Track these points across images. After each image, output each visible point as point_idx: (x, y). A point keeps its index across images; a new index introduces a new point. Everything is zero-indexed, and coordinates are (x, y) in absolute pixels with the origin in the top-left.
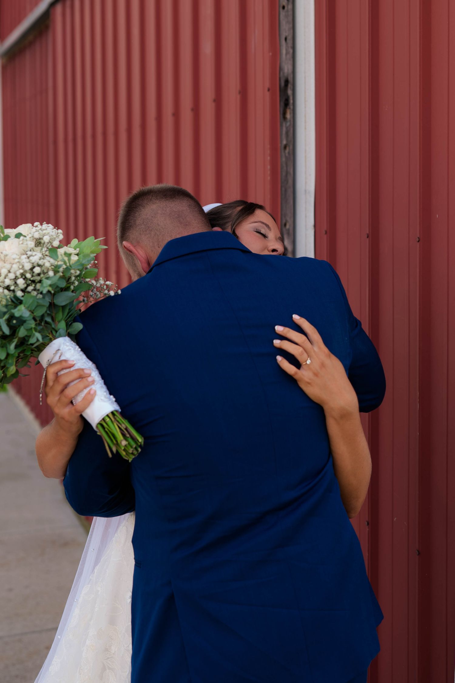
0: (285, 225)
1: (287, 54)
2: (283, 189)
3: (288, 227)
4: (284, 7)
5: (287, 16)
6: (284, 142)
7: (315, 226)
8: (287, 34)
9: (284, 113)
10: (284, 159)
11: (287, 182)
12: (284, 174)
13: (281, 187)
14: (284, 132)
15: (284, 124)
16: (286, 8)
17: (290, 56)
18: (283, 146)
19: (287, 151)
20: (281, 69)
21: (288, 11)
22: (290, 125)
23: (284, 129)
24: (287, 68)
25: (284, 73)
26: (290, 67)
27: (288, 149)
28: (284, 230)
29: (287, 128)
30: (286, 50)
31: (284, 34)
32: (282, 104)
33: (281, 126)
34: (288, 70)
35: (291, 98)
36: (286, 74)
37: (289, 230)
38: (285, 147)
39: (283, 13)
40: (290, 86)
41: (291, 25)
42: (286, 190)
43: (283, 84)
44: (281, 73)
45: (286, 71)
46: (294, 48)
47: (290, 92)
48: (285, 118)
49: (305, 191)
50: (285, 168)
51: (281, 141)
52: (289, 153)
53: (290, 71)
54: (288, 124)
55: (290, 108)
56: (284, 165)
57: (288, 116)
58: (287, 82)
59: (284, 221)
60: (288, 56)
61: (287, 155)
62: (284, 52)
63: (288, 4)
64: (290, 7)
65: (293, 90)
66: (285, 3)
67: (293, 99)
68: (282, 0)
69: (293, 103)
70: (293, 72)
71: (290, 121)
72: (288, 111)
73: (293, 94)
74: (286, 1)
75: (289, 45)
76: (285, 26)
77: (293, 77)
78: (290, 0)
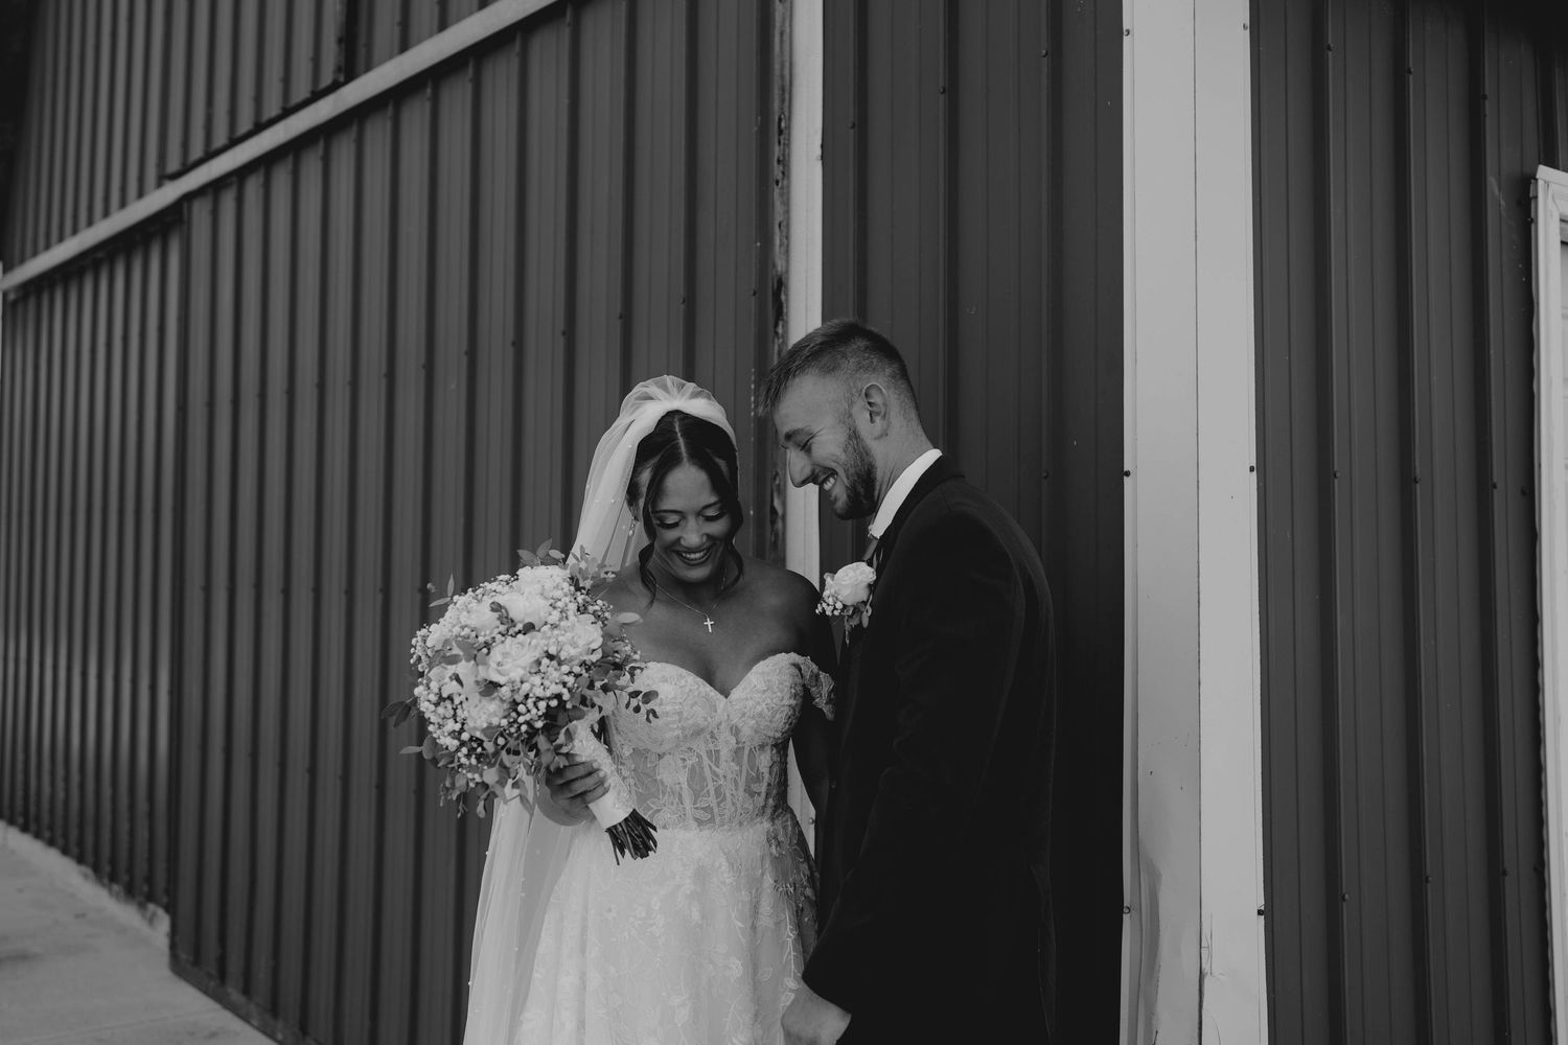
0: (775, 478)
1: (780, 246)
3: (777, 481)
4: (777, 183)
5: (782, 195)
8: (781, 219)
9: (776, 325)
15: (776, 339)
16: (780, 184)
17: (783, 249)
20: (774, 266)
21: (782, 188)
22: (782, 343)
23: (776, 347)
24: (780, 265)
25: (777, 271)
26: (784, 264)
28: (773, 484)
29: (779, 346)
30: (780, 240)
31: (778, 218)
32: (775, 314)
33: (773, 342)
35: (785, 305)
36: (778, 274)
37: (779, 485)
39: (777, 191)
40: (783, 289)
41: (785, 209)
43: (774, 286)
44: (773, 272)
45: (779, 268)
46: (787, 238)
47: (783, 297)
48: (776, 334)
53: (784, 269)
54: (781, 340)
55: (783, 319)
57: (780, 330)
58: (781, 285)
59: (774, 474)
62: (777, 242)
63: (783, 179)
64: (785, 182)
65: (787, 295)
66: (780, 177)
67: (787, 308)
68: (776, 172)
69: (787, 312)
70: (787, 271)
71: (783, 336)
72: (781, 323)
73: (787, 300)
74: (781, 174)
75: (784, 234)
76: (779, 208)
77: (788, 279)
78: (786, 174)
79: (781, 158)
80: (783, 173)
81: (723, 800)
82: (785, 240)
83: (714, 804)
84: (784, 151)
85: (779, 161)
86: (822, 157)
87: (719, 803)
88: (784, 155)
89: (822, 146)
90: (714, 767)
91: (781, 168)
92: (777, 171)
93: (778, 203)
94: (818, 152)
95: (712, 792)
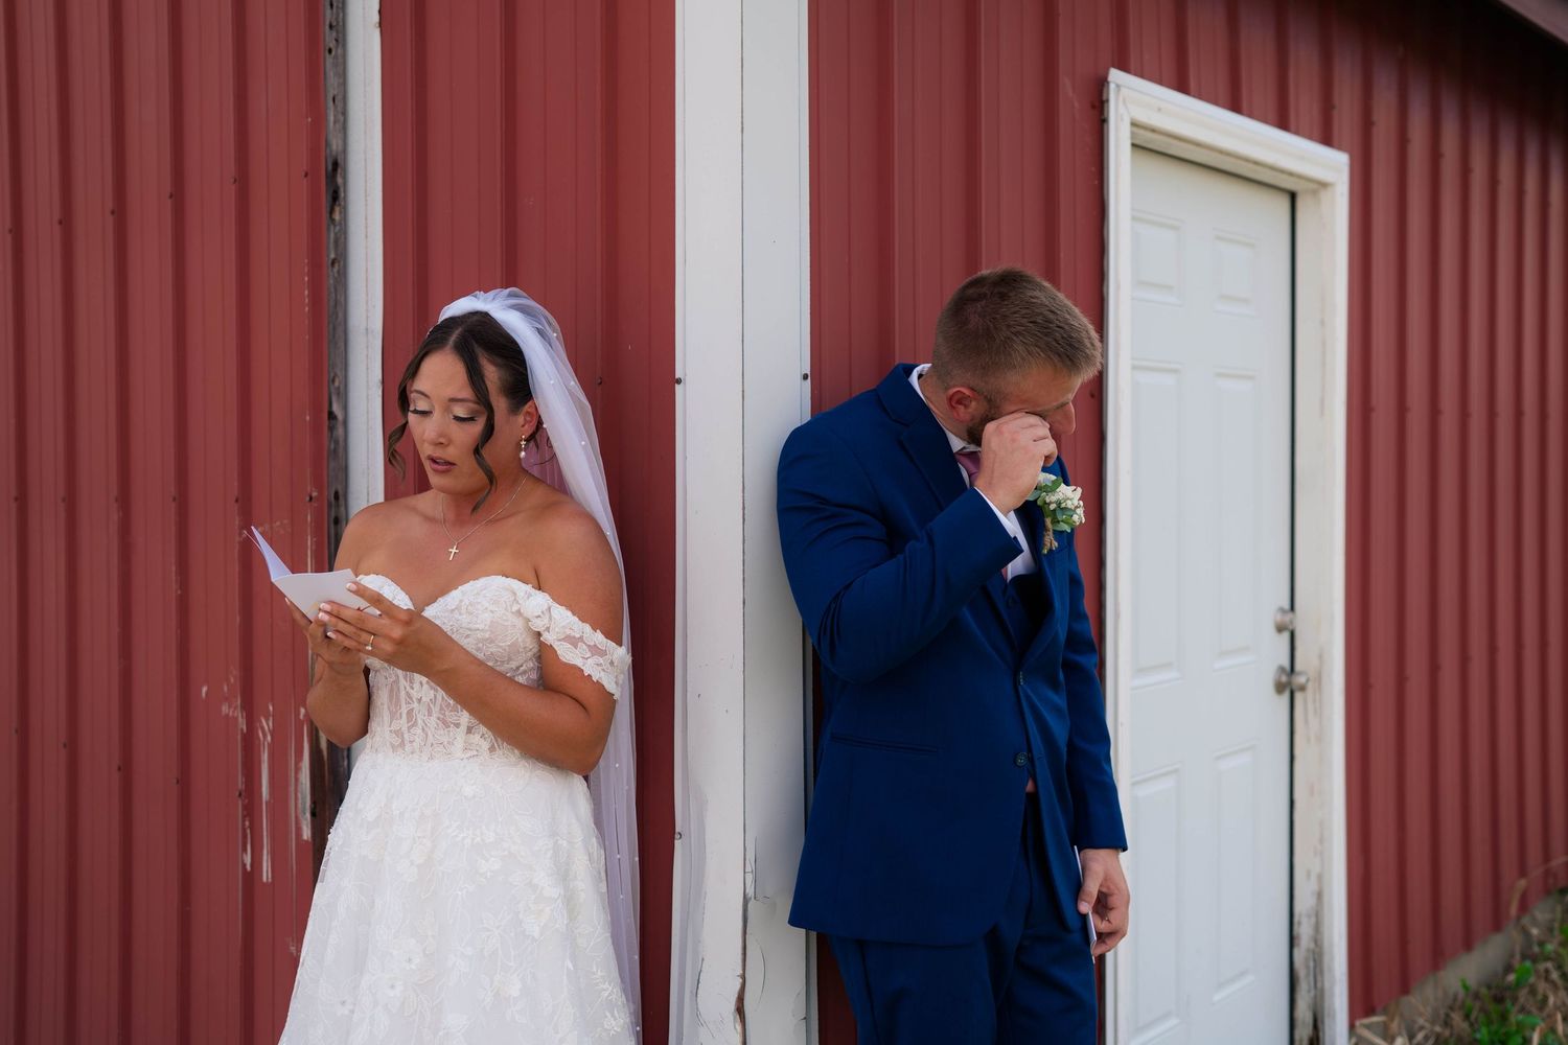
0: (333, 381)
1: (335, 122)
2: (331, 326)
3: (337, 384)
4: (330, 51)
5: (336, 65)
6: (332, 256)
7: (383, 382)
8: (335, 93)
9: (332, 211)
10: (332, 282)
11: (337, 318)
12: (332, 303)
13: (329, 323)
14: (332, 240)
15: (332, 227)
16: (333, 53)
17: (339, 125)
18: (330, 262)
19: (335, 270)
20: (327, 144)
21: (336, 57)
22: (339, 231)
23: (332, 236)
24: (336, 144)
25: (331, 151)
26: (340, 142)
27: (336, 265)
28: (332, 387)
29: (336, 234)
30: (335, 116)
31: (331, 92)
32: (330, 199)
33: (328, 230)
34: (337, 146)
35: (342, 189)
36: (334, 153)
37: (339, 388)
38: (333, 263)
39: (329, 60)
40: (339, 171)
41: (341, 80)
42: (334, 329)
43: (330, 168)
44: (328, 150)
45: (334, 147)
46: (344, 113)
47: (340, 180)
48: (333, 220)
49: (367, 329)
50: (333, 295)
51: (328, 256)
52: (338, 272)
53: (340, 148)
54: (338, 228)
55: (339, 205)
56: (332, 290)
57: (337, 217)
58: (336, 165)
59: (332, 375)
60: (337, 126)
61: (336, 275)
62: (332, 118)
63: (337, 48)
64: (340, 51)
65: (345, 178)
66: (332, 45)
67: (345, 192)
68: (327, 39)
69: (345, 197)
70: (345, 151)
71: (340, 224)
72: (337, 209)
73: (345, 184)
74: (334, 42)
75: (339, 109)
76: (332, 81)
77: (345, 159)
78: (341, 40)
79: (334, 24)
80: (337, 40)
81: (413, 725)
82: (342, 118)
83: (405, 729)
84: (338, 14)
85: (331, 27)
86: (380, 24)
87: (409, 728)
88: (337, 19)
89: (380, 12)
90: (408, 688)
91: (334, 34)
92: (329, 38)
93: (331, 74)
94: (376, 18)
95: (404, 716)
